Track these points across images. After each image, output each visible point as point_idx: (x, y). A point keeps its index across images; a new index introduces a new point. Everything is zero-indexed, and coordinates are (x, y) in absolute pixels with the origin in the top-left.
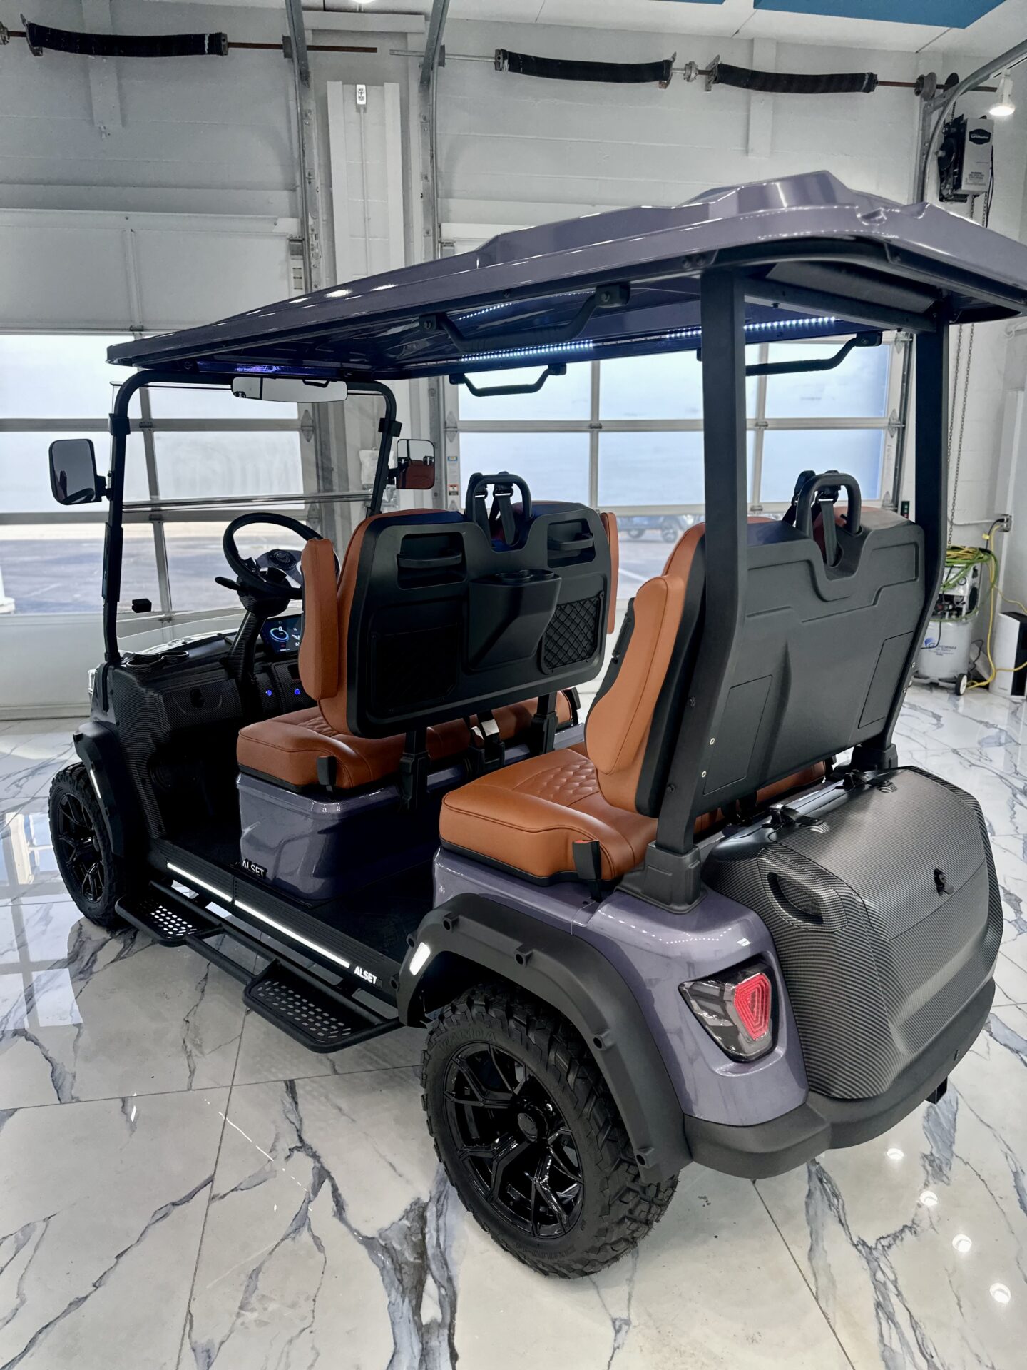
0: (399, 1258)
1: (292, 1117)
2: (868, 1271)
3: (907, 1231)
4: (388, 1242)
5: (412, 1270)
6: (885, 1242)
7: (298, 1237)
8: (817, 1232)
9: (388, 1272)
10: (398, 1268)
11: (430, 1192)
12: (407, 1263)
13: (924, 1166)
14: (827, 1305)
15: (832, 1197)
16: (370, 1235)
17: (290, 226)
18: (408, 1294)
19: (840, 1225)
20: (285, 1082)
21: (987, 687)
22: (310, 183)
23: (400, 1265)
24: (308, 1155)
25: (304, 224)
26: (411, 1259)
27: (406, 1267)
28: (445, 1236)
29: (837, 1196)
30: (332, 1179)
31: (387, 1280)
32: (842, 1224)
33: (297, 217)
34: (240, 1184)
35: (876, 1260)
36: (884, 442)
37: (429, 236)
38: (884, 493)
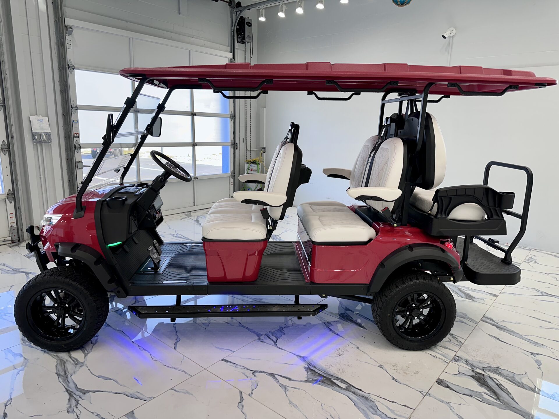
1: (239, 367)
4: (312, 379)
5: (327, 381)
7: (288, 390)
9: (322, 384)
11: (306, 364)
16: (305, 380)
18: (333, 385)
20: (221, 360)
23: (322, 381)
24: (260, 373)
26: (323, 379)
28: (323, 371)
30: (276, 374)
34: (252, 388)
36: (230, 123)
37: (57, 22)
38: (231, 140)
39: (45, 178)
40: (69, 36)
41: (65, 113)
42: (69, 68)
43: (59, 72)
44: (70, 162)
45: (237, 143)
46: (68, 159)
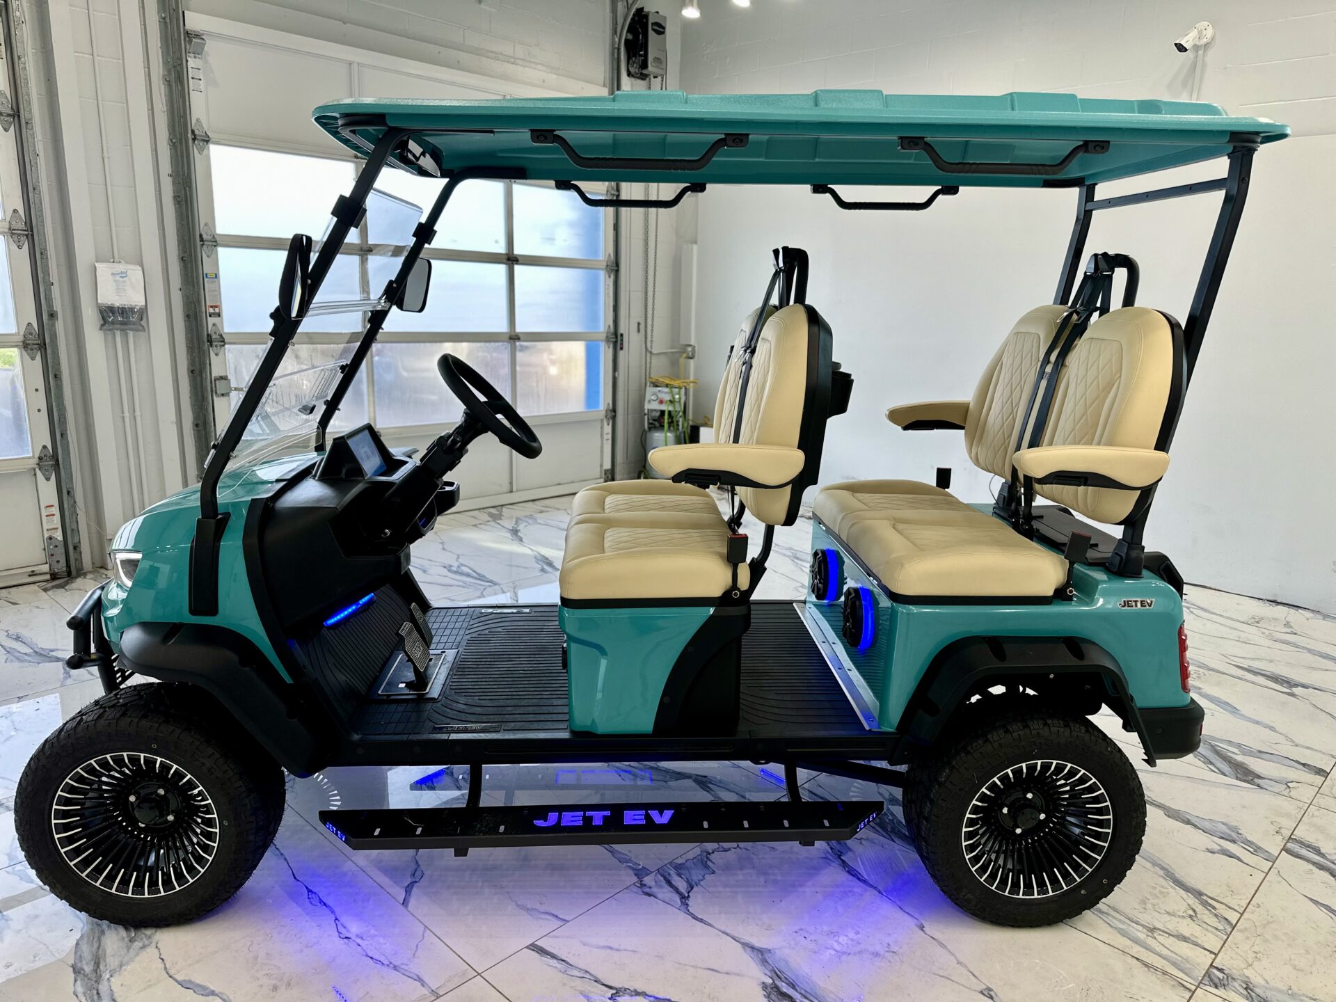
1: (576, 973)
20: (527, 947)
24: (632, 996)
36: (604, 282)
37: (166, 23)
38: (607, 327)
39: (135, 417)
40: (195, 57)
41: (186, 255)
42: (194, 139)
43: (170, 149)
44: (199, 378)
45: (622, 335)
46: (192, 372)
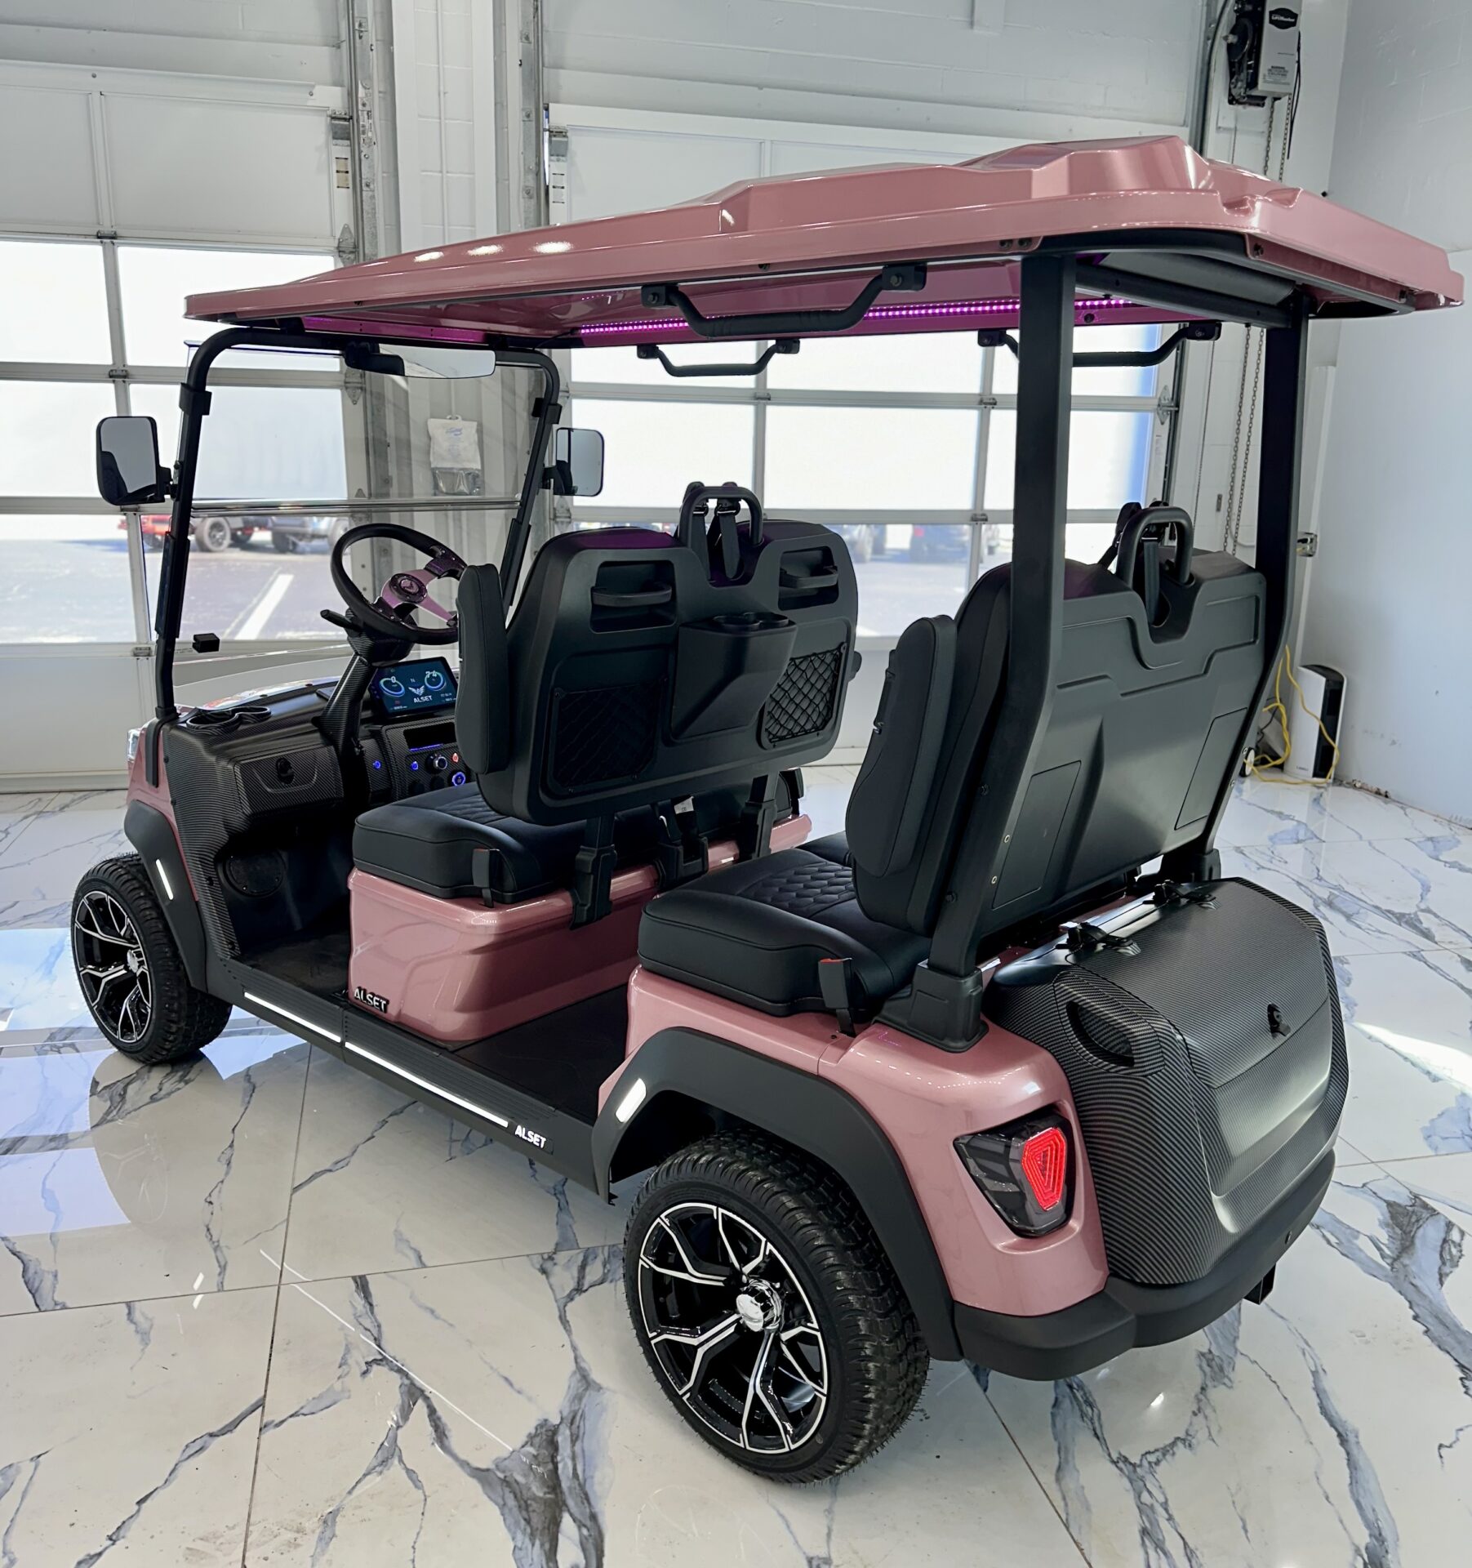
0: (524, 1492)
1: (367, 1323)
2: (1132, 1493)
3: (1180, 1444)
4: (508, 1474)
5: (543, 1507)
6: (1152, 1458)
7: (385, 1471)
8: (1066, 1448)
9: (510, 1510)
10: (524, 1505)
11: (561, 1412)
12: (535, 1498)
13: (1201, 1367)
14: (1080, 1533)
15: (1084, 1406)
16: (483, 1466)
17: (333, 98)
18: (538, 1536)
19: (1095, 1440)
20: (354, 1278)
21: (1281, 767)
22: (360, 37)
23: (526, 1502)
24: (390, 1369)
25: (352, 95)
26: (541, 1494)
27: (533, 1503)
28: (584, 1465)
29: (1091, 1405)
30: (427, 1399)
31: (510, 1520)
32: (1098, 1438)
33: (342, 86)
34: (302, 1408)
35: (1142, 1479)
36: (1154, 431)
37: (530, 121)
40: (558, 161)
